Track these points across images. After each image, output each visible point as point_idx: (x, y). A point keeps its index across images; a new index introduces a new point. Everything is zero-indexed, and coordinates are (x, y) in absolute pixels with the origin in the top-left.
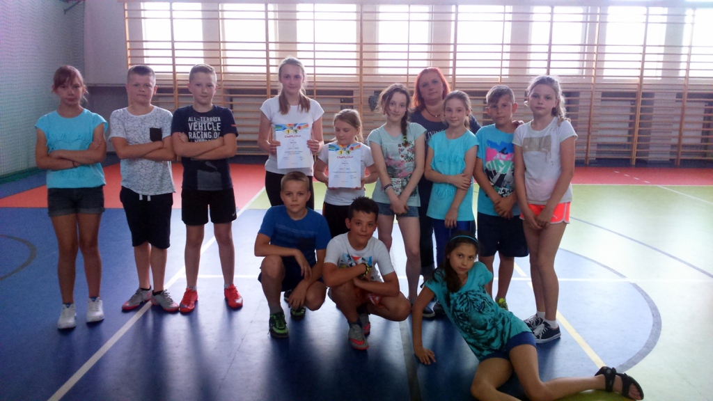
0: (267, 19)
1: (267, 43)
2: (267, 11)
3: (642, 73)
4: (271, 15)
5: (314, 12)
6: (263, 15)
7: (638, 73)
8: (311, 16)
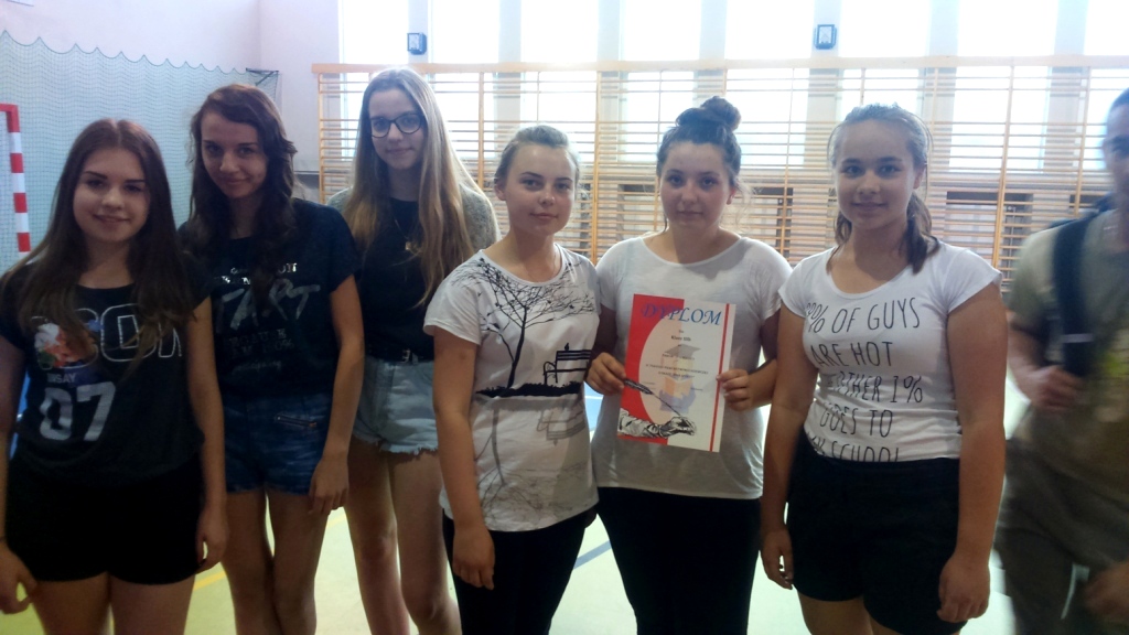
0: (482, 93)
1: (481, 122)
2: (481, 83)
3: (1004, 163)
4: (488, 87)
5: (538, 82)
6: (476, 87)
7: (998, 164)
8: (533, 87)
